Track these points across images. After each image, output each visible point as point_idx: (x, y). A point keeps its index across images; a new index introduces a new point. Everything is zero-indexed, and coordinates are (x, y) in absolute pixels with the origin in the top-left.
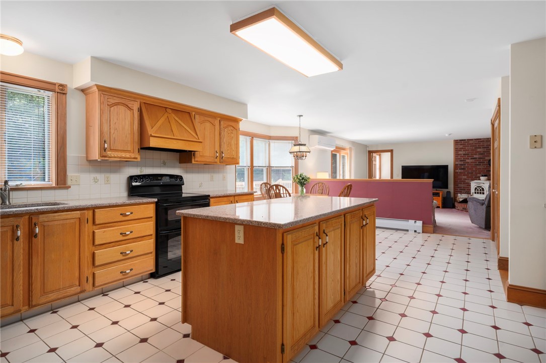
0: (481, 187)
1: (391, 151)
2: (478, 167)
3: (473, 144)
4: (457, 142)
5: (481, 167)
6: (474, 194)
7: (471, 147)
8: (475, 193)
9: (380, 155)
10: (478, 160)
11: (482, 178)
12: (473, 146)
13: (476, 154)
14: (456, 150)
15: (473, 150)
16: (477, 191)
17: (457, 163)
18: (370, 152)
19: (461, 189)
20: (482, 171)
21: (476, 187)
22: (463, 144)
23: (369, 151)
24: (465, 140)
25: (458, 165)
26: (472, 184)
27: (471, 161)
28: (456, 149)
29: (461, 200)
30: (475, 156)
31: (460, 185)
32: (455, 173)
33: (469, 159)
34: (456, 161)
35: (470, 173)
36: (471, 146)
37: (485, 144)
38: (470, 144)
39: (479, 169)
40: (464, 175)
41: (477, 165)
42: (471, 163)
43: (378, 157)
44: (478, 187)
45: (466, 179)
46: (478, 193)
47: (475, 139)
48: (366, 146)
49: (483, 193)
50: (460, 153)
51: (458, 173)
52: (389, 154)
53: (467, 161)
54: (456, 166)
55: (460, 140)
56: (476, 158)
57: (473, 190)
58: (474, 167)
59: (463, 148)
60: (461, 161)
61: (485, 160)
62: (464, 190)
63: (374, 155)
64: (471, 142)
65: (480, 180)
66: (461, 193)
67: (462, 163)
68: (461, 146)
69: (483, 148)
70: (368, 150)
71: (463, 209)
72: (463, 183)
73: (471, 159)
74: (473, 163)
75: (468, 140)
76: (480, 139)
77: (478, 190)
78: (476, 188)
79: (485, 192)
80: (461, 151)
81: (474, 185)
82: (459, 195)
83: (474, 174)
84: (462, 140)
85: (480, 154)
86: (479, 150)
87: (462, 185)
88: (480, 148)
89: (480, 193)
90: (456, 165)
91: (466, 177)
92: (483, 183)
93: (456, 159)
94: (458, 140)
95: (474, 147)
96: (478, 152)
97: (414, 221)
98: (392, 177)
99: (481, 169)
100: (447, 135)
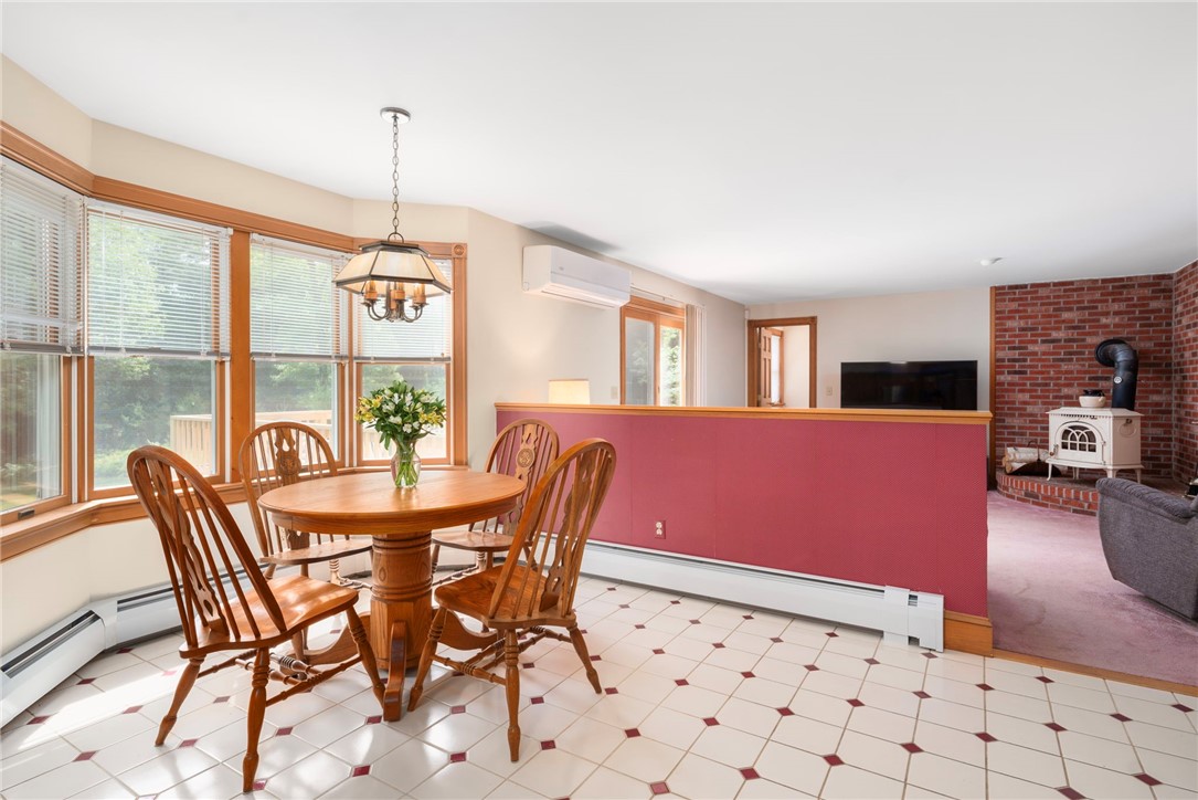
0: (1083, 428)
1: (812, 322)
2: (1064, 367)
3: (1048, 297)
4: (999, 293)
5: (1074, 366)
6: (1062, 452)
7: (1044, 308)
8: (1065, 446)
9: (781, 335)
10: (1062, 347)
11: (1084, 400)
12: (1050, 304)
13: (1058, 329)
14: (999, 317)
15: (1050, 316)
16: (1069, 441)
17: (1000, 354)
18: (754, 326)
19: (1014, 433)
20: (1076, 379)
21: (1066, 427)
22: (1021, 299)
23: (750, 322)
24: (1025, 286)
25: (1003, 360)
26: (1052, 420)
27: (1044, 347)
28: (997, 312)
29: (1017, 466)
30: (1055, 335)
31: (1009, 421)
32: (995, 384)
33: (1036, 342)
34: (996, 349)
35: (1039, 385)
36: (1042, 304)
37: (1086, 298)
38: (1042, 298)
39: (1066, 372)
40: (1021, 391)
41: (1062, 360)
42: (1044, 353)
43: (775, 341)
44: (1073, 428)
45: (1025, 403)
46: (1073, 447)
47: (1055, 284)
48: (740, 307)
49: (1093, 449)
50: (1009, 324)
51: (1002, 384)
52: (807, 328)
53: (1031, 348)
54: (997, 365)
55: (1011, 287)
56: (1059, 341)
57: (1055, 438)
58: (1053, 366)
59: (1017, 311)
60: (1014, 348)
61: (1086, 347)
62: (1023, 434)
63: (765, 332)
64: (1042, 292)
65: (1078, 405)
66: (1015, 446)
67: (1016, 354)
68: (1014, 306)
69: (1078, 309)
70: (747, 318)
71: (1026, 495)
72: (1020, 415)
73: (1043, 342)
74: (1049, 354)
75: (1033, 286)
76: (1072, 283)
77: (1073, 438)
78: (1066, 433)
79: (1098, 444)
80: (1013, 318)
81: (1058, 421)
82: (1010, 450)
83: (1052, 387)
84: (1017, 287)
85: (1070, 328)
86: (1066, 315)
87: (1016, 422)
88: (1071, 309)
89: (1082, 448)
90: (998, 360)
91: (1026, 397)
92: (1094, 418)
93: (997, 343)
94: (1003, 288)
95: (1051, 308)
96: (1064, 321)
97: (906, 593)
98: (813, 403)
99: (1072, 372)
100: (985, 263)
